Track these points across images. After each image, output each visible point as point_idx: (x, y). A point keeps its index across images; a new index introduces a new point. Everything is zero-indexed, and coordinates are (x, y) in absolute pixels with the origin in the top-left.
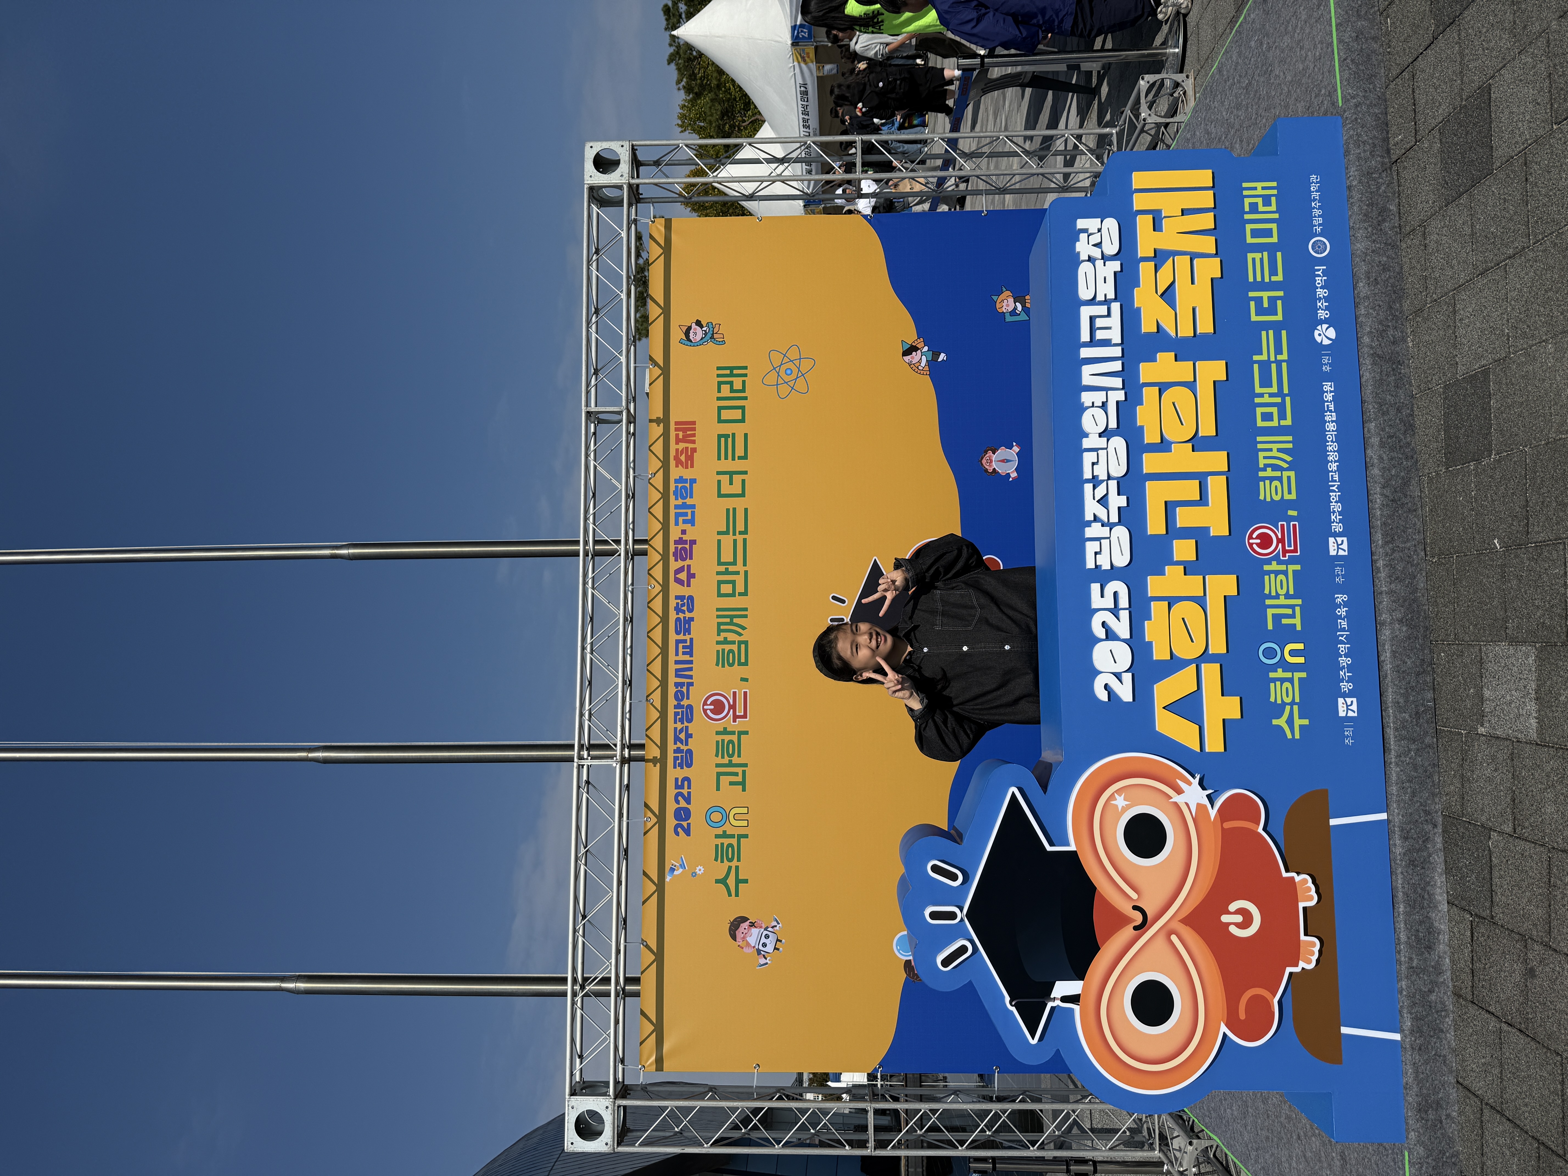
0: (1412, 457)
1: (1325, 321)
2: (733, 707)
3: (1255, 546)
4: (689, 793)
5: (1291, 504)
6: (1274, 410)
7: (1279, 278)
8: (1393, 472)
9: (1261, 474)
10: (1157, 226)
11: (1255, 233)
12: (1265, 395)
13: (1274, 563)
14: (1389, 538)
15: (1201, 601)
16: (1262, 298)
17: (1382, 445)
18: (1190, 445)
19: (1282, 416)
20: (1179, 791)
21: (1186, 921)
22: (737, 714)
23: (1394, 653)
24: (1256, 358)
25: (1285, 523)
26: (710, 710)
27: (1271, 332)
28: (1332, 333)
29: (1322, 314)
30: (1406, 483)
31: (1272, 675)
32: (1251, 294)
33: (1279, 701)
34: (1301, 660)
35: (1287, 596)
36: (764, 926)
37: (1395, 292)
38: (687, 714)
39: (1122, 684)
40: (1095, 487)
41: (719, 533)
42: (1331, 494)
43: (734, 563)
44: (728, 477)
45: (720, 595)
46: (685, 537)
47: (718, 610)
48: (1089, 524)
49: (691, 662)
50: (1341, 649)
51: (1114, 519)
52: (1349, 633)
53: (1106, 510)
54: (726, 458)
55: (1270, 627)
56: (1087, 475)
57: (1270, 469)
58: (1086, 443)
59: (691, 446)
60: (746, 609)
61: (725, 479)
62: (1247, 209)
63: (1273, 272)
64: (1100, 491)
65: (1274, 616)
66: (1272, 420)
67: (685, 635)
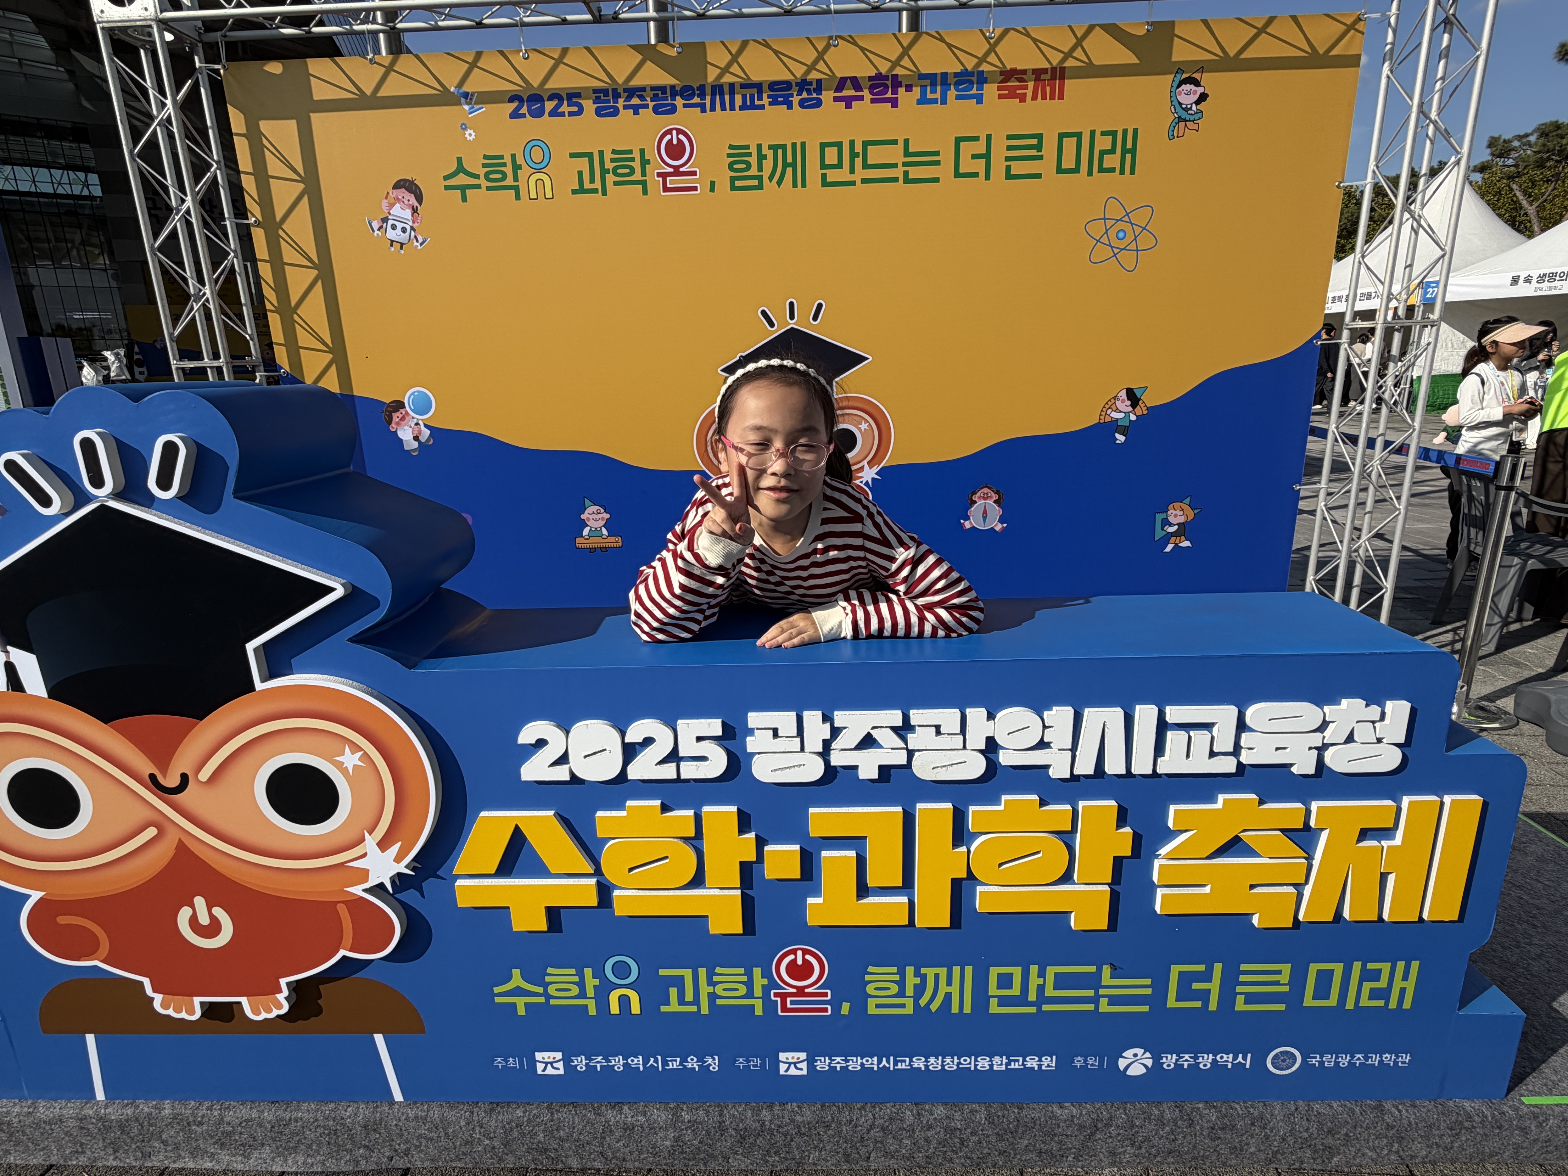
0: (929, 1163)
1: (1157, 1064)
2: (677, 172)
3: (792, 957)
4: (562, 114)
5: (859, 1006)
6: (1016, 991)
7: (1240, 1005)
9: (910, 970)
10: (1365, 833)
11: (1325, 976)
12: (1042, 979)
13: (765, 981)
15: (697, 881)
16: (1209, 980)
18: (962, 873)
19: (1004, 1001)
20: (383, 846)
22: (668, 179)
23: (631, 1127)
24: (1106, 970)
25: (829, 998)
26: (671, 140)
27: (1149, 991)
28: (1136, 1070)
29: (1169, 1061)
31: (588, 972)
32: (1218, 967)
33: (548, 979)
35: (713, 997)
36: (415, 225)
38: (664, 106)
39: (550, 766)
40: (895, 729)
41: (906, 142)
42: (875, 1059)
43: (866, 166)
44: (983, 151)
45: (823, 146)
46: (902, 90)
47: (803, 144)
48: (827, 718)
49: (732, 108)
50: (636, 1060)
51: (837, 759)
52: (660, 1069)
53: (853, 747)
54: (1009, 148)
55: (663, 972)
56: (917, 716)
57: (918, 982)
58: (976, 715)
59: (1029, 93)
60: (804, 185)
61: (980, 147)
62: (1371, 966)
63: (1251, 999)
64: (886, 738)
65: (681, 978)
66: (999, 987)
67: (769, 97)
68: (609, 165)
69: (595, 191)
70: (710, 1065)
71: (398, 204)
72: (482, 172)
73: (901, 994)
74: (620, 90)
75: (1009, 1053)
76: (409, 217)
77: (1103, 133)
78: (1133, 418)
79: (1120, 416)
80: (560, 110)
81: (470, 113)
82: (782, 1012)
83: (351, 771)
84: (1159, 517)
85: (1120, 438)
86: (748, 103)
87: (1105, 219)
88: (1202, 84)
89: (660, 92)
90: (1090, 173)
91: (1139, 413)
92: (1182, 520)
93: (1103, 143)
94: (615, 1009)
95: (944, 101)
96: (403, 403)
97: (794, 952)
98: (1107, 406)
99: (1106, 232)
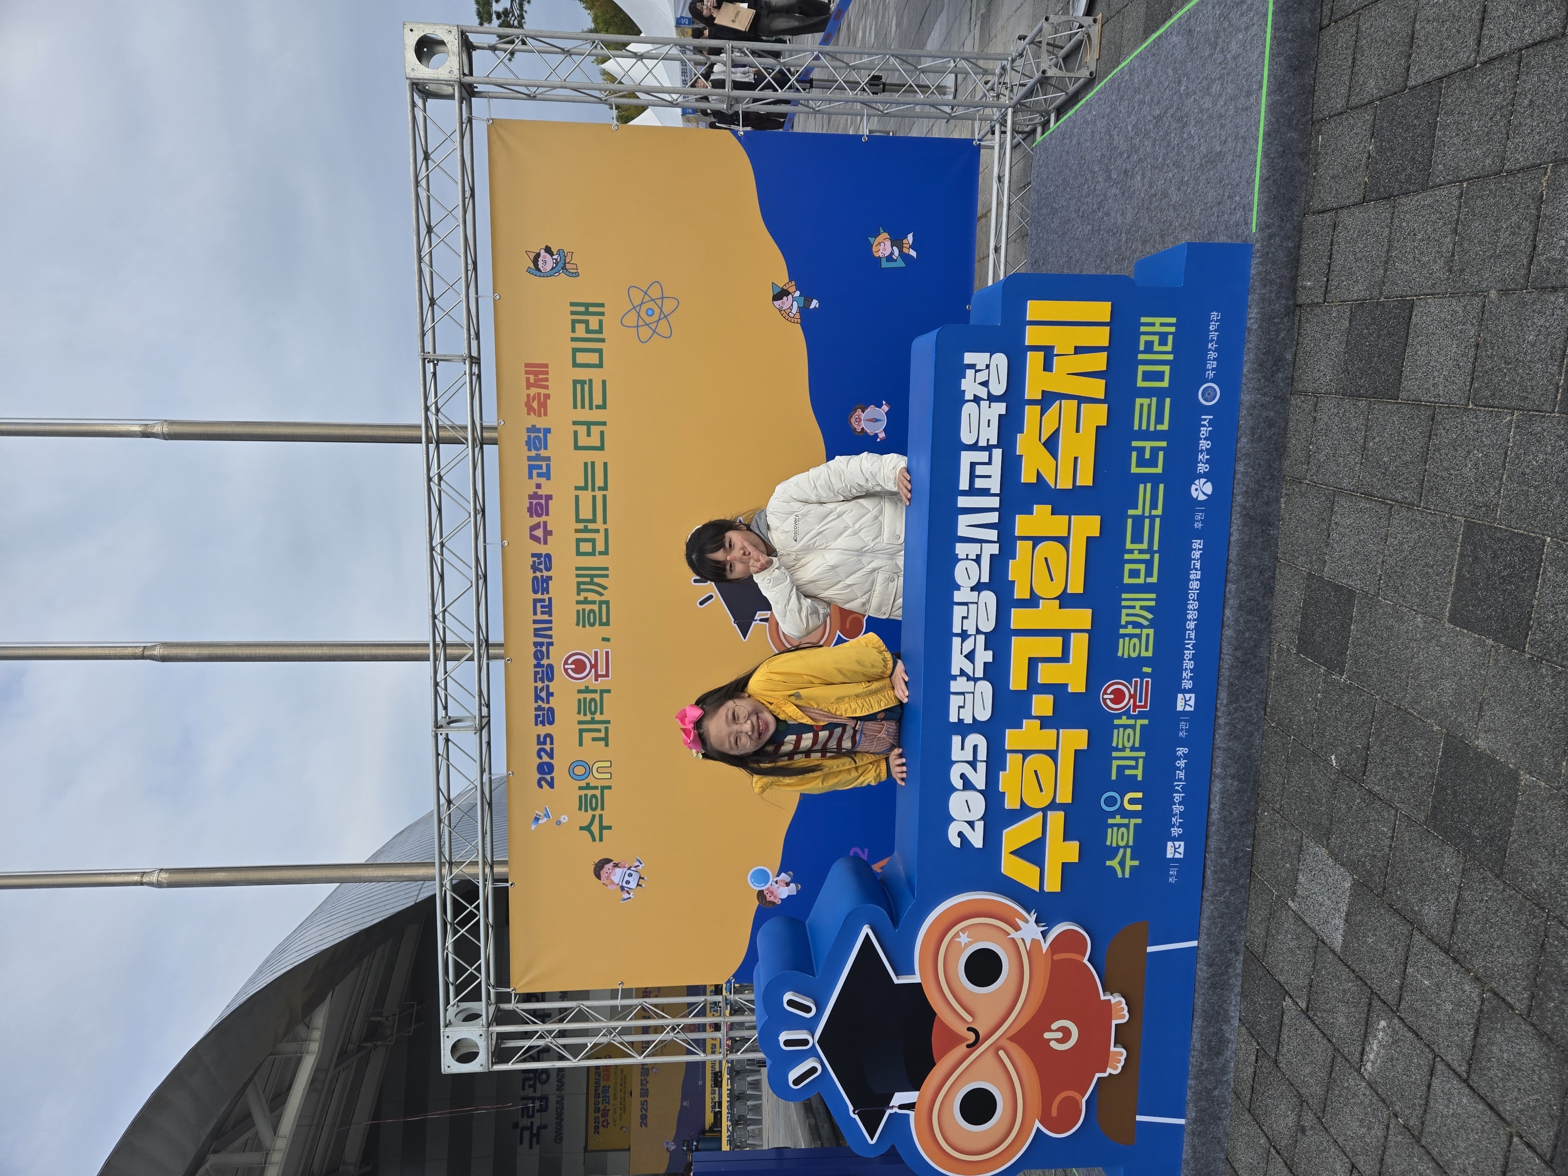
0: (1267, 619)
1: (1205, 475)
2: (595, 666)
3: (1108, 702)
4: (552, 749)
5: (1146, 661)
6: (1142, 567)
7: (1165, 427)
8: (1247, 635)
9: (1122, 631)
10: (1048, 366)
11: (1147, 376)
12: (1134, 551)
13: (1124, 717)
14: (1234, 697)
15: (1053, 755)
16: (1143, 448)
17: (1241, 607)
18: (1057, 602)
19: (1149, 574)
20: (1017, 928)
21: (1012, 1039)
22: (599, 673)
23: (1223, 805)
24: (1131, 512)
26: (572, 669)
27: (1149, 485)
28: (1208, 488)
29: (1202, 468)
30: (1257, 645)
31: (1110, 821)
32: (1135, 444)
33: (1114, 845)
34: (1139, 807)
35: (1133, 749)
36: (627, 866)
37: (1276, 450)
38: (548, 674)
39: (974, 831)
40: (963, 642)
41: (577, 488)
42: (1186, 652)
43: (594, 521)
44: (585, 427)
45: (579, 553)
46: (540, 492)
47: (577, 569)
48: (955, 679)
49: (550, 622)
50: (1176, 798)
51: (979, 673)
52: (1185, 783)
53: (973, 665)
54: (583, 407)
55: (1114, 777)
56: (957, 629)
57: (1131, 626)
58: (958, 596)
59: (543, 391)
60: (607, 569)
61: (582, 430)
62: (1142, 348)
63: (1159, 420)
64: (968, 646)
65: (1118, 767)
66: (1139, 577)
67: (542, 594)
68: (588, 717)
70: (1183, 753)
71: (612, 878)
72: (590, 813)
73: (1139, 636)
74: (536, 705)
75: (1188, 569)
77: (573, 331)
78: (798, 294)
79: (795, 304)
80: (549, 751)
81: (549, 817)
83: (971, 940)
84: (885, 264)
85: (815, 304)
86: (548, 610)
87: (637, 327)
89: (538, 676)
90: (603, 340)
91: (794, 288)
92: (888, 243)
93: (580, 331)
95: (548, 459)
99: (648, 325)
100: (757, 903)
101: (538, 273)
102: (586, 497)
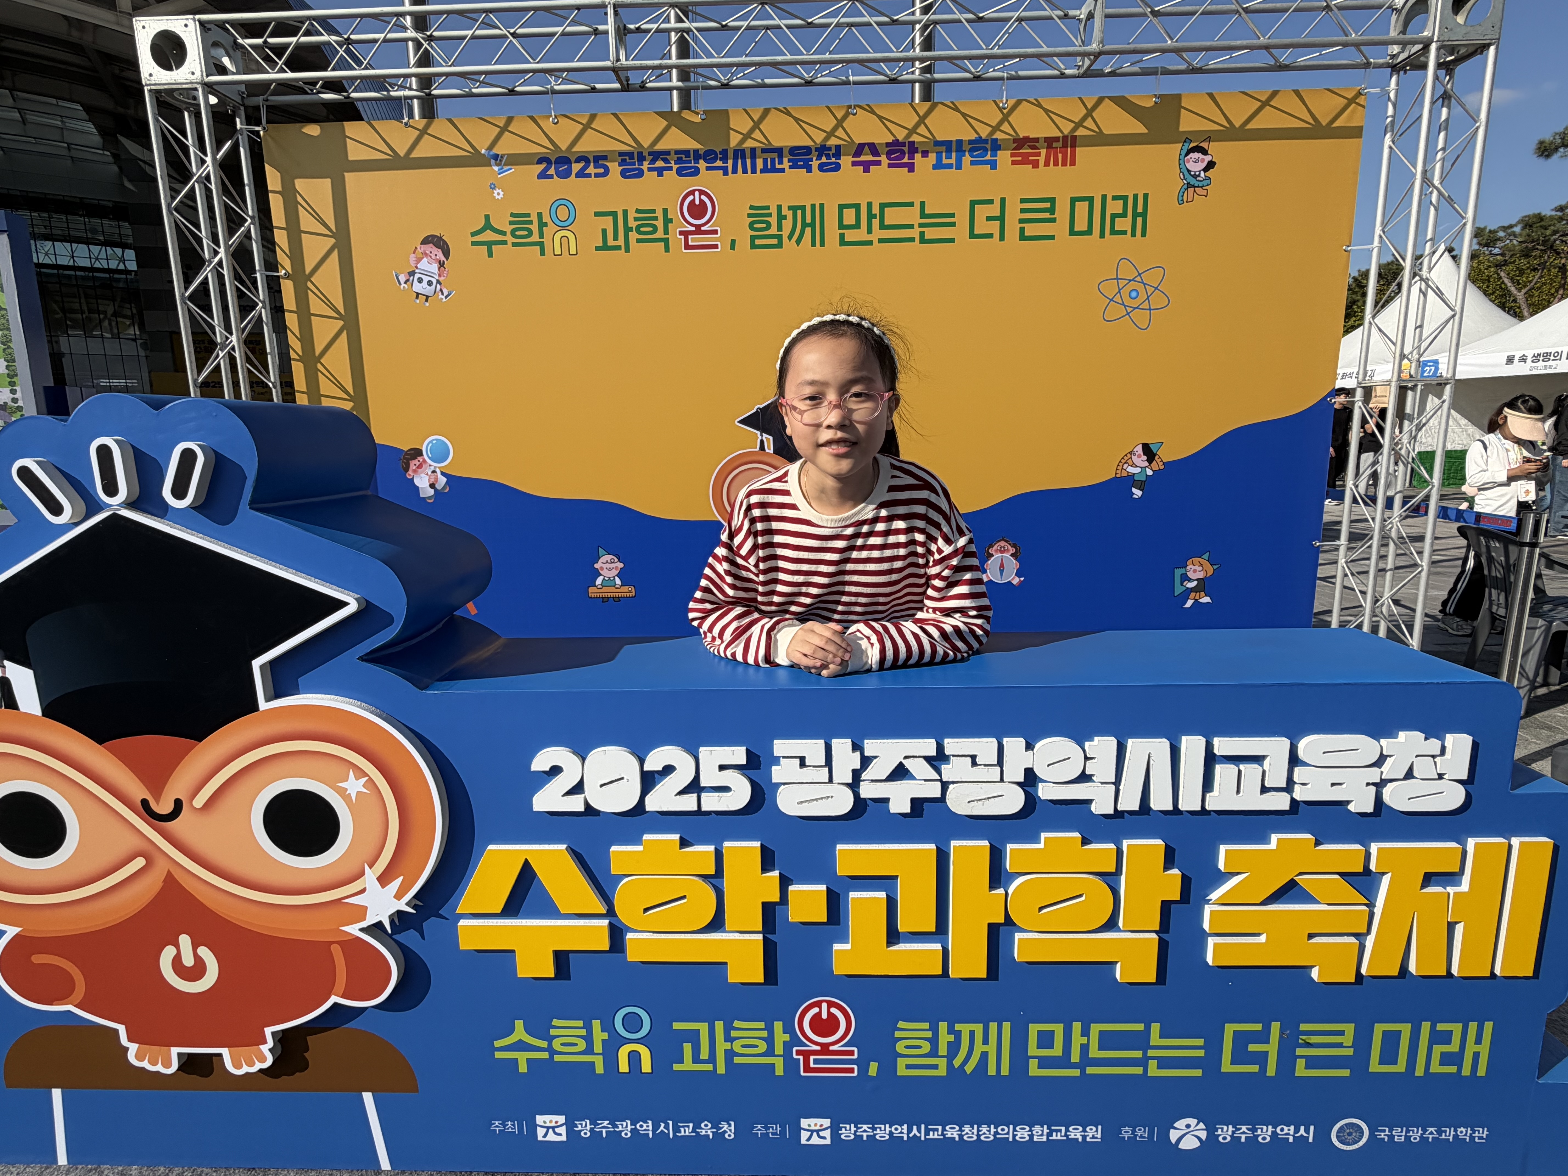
1: (1212, 1136)
2: (698, 230)
3: (816, 1010)
4: (589, 175)
5: (888, 1066)
6: (1057, 1051)
7: (1301, 1070)
9: (943, 1026)
10: (1429, 878)
11: (1391, 1039)
12: (1086, 1038)
13: (787, 1037)
15: (715, 924)
16: (1268, 1042)
18: (999, 918)
20: (383, 879)
22: (690, 237)
24: (1155, 1028)
25: (856, 1056)
26: (694, 200)
27: (1201, 1053)
28: (1190, 1143)
29: (1225, 1133)
31: (596, 1024)
32: (1276, 1027)
33: (553, 1032)
35: (730, 1054)
36: (441, 279)
38: (687, 169)
39: (565, 795)
40: (928, 759)
41: (923, 204)
42: (905, 1126)
43: (883, 226)
44: (997, 214)
45: (841, 207)
46: (918, 156)
47: (822, 206)
48: (857, 747)
49: (754, 171)
50: (645, 1125)
51: (867, 791)
52: (671, 1136)
53: (884, 778)
54: (1023, 211)
55: (677, 1026)
56: (951, 745)
57: (952, 1040)
58: (1014, 745)
59: (1042, 159)
60: (822, 244)
61: (994, 210)
62: (1440, 1027)
63: (1312, 1063)
64: (920, 769)
65: (697, 1032)
66: (1039, 1047)
67: (789, 161)
68: (632, 224)
69: (618, 248)
70: (725, 1132)
71: (425, 259)
72: (508, 229)
73: (934, 1053)
74: (645, 154)
75: (1050, 1122)
76: (436, 271)
77: (1115, 198)
78: (1149, 472)
79: (1137, 470)
80: (586, 172)
81: (500, 174)
82: (804, 1072)
83: (354, 799)
84: (1178, 572)
85: (1137, 493)
86: (769, 167)
87: (1117, 279)
88: (1209, 152)
89: (683, 156)
90: (1102, 235)
91: (1156, 468)
92: (1201, 575)
93: (1114, 207)
94: (624, 1066)
95: (959, 166)
96: (421, 451)
97: (818, 1004)
98: (1123, 461)
99: (1119, 292)
100: (405, 448)
101: (1184, 152)
102: (912, 216)
